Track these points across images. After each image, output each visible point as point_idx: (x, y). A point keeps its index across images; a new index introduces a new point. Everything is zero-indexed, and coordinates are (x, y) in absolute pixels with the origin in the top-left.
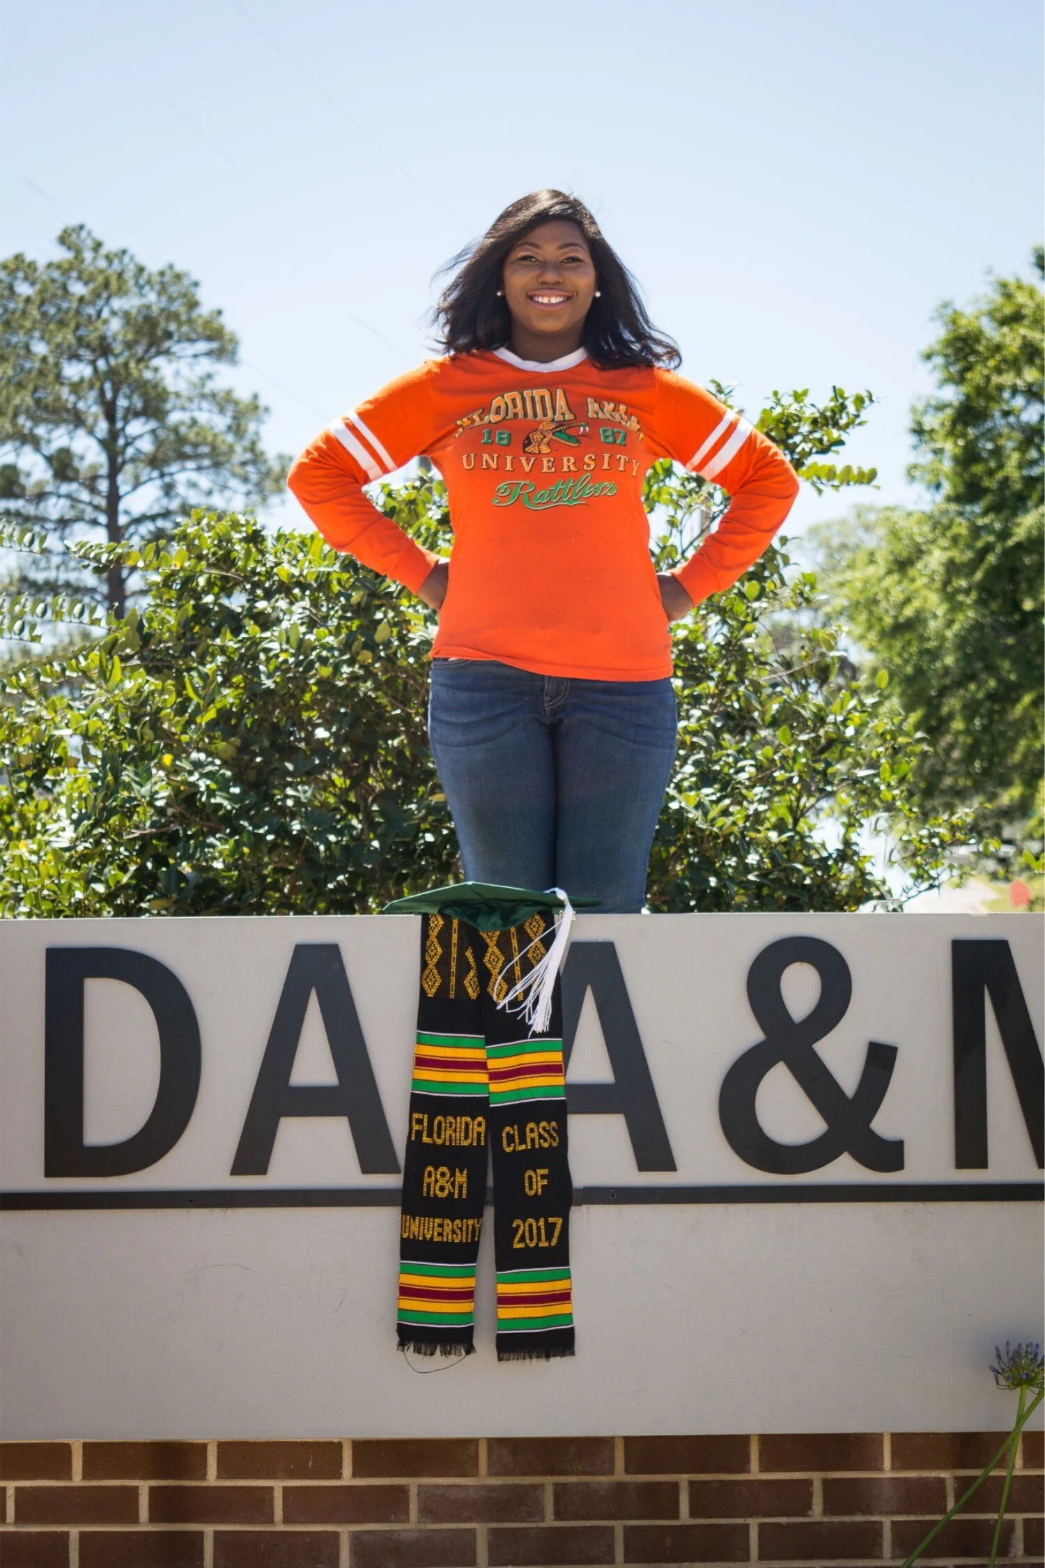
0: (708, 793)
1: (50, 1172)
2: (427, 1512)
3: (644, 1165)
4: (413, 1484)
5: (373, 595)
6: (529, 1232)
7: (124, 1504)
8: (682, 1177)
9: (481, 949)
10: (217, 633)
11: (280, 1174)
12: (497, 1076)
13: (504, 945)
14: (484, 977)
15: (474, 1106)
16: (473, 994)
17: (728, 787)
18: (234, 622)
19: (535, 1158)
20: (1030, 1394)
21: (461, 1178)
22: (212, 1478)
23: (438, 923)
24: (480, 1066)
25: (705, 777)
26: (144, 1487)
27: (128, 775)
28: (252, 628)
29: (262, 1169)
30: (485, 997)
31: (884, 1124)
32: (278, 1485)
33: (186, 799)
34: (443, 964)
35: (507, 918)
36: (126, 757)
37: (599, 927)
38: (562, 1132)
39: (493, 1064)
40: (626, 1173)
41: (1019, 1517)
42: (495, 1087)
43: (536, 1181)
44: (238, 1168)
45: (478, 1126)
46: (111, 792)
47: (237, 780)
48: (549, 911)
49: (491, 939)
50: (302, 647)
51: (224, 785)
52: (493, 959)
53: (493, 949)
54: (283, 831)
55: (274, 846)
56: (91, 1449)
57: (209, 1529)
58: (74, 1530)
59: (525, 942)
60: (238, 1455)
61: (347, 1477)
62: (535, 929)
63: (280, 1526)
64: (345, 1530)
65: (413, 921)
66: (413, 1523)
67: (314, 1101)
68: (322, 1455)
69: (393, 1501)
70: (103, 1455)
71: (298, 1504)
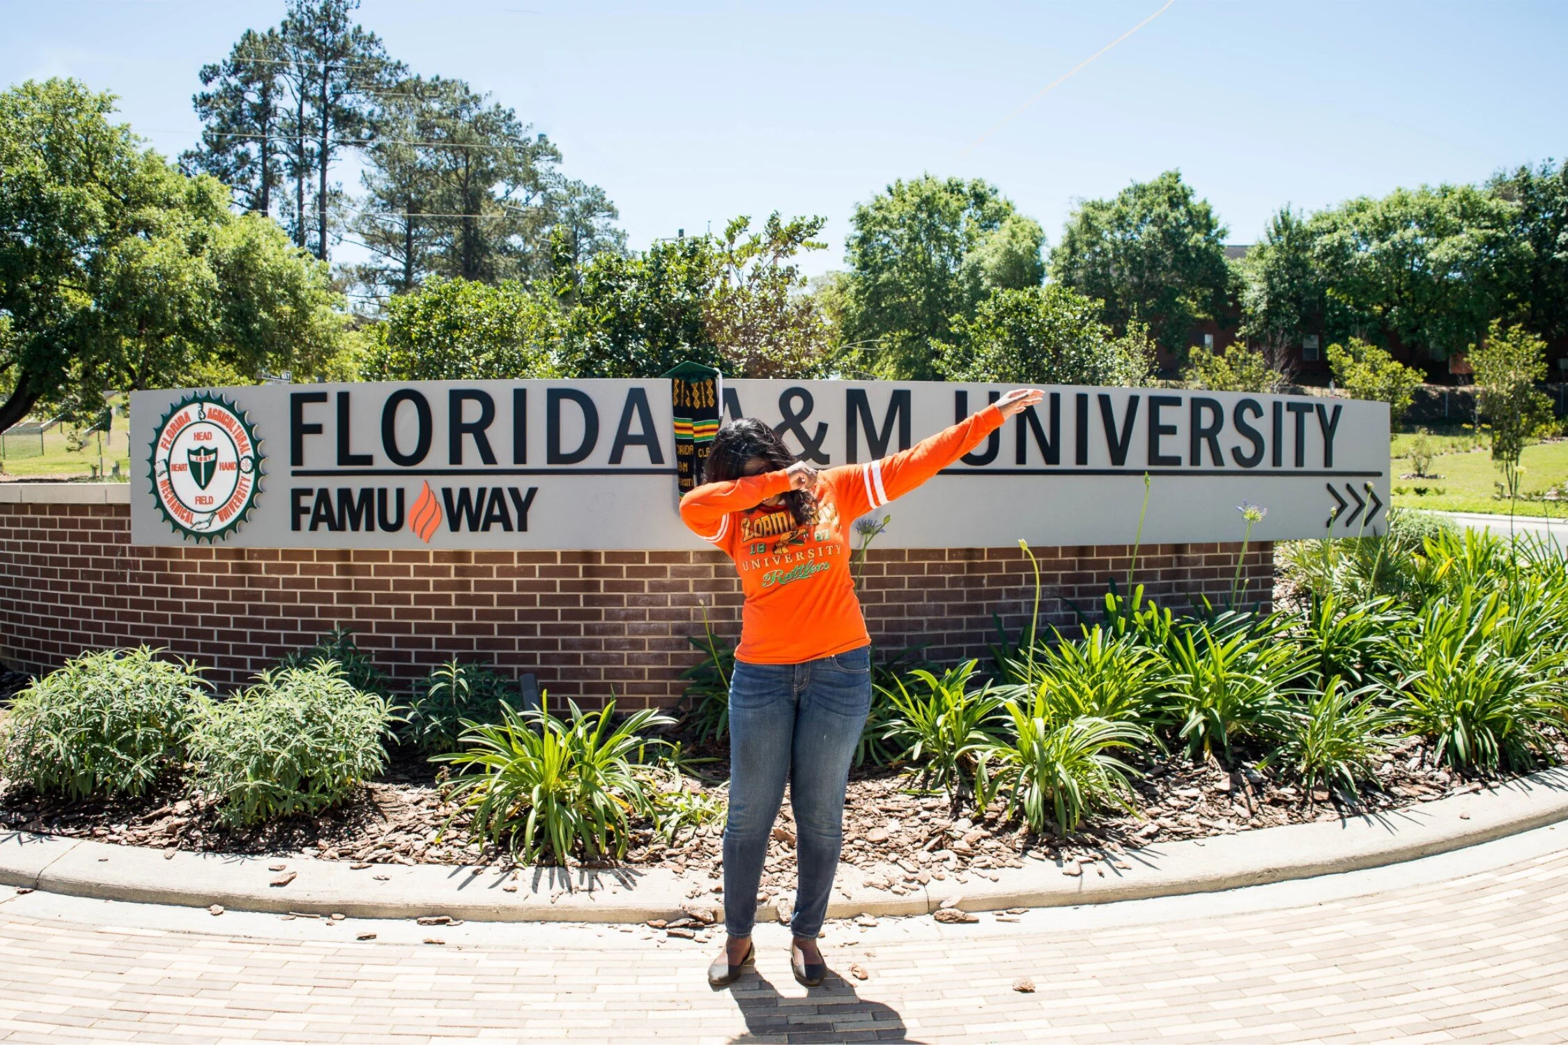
0: (770, 348)
1: (549, 462)
2: (673, 574)
4: (668, 566)
7: (574, 572)
9: (691, 390)
10: (606, 292)
11: (625, 463)
12: (696, 432)
13: (699, 389)
14: (692, 399)
15: (690, 442)
16: (689, 405)
17: (777, 346)
18: (611, 289)
20: (869, 536)
21: (685, 465)
22: (603, 563)
23: (677, 381)
24: (691, 429)
25: (770, 342)
26: (581, 566)
27: (576, 339)
28: (617, 291)
29: (618, 461)
30: (692, 406)
31: (823, 449)
32: (624, 566)
33: (596, 348)
34: (679, 396)
35: (700, 380)
36: (575, 333)
37: (732, 383)
39: (696, 428)
41: (865, 577)
42: (696, 436)
44: (610, 462)
45: (691, 448)
46: (571, 345)
47: (613, 341)
48: (714, 376)
49: (695, 386)
50: (635, 297)
51: (608, 343)
52: (696, 394)
53: (695, 390)
54: (628, 358)
56: (563, 554)
57: (602, 580)
58: (558, 580)
59: (706, 388)
60: (611, 556)
61: (647, 563)
62: (709, 383)
63: (625, 579)
64: (646, 580)
65: (670, 381)
66: (668, 579)
67: (636, 440)
68: (639, 556)
69: (662, 571)
70: (567, 556)
71: (631, 572)
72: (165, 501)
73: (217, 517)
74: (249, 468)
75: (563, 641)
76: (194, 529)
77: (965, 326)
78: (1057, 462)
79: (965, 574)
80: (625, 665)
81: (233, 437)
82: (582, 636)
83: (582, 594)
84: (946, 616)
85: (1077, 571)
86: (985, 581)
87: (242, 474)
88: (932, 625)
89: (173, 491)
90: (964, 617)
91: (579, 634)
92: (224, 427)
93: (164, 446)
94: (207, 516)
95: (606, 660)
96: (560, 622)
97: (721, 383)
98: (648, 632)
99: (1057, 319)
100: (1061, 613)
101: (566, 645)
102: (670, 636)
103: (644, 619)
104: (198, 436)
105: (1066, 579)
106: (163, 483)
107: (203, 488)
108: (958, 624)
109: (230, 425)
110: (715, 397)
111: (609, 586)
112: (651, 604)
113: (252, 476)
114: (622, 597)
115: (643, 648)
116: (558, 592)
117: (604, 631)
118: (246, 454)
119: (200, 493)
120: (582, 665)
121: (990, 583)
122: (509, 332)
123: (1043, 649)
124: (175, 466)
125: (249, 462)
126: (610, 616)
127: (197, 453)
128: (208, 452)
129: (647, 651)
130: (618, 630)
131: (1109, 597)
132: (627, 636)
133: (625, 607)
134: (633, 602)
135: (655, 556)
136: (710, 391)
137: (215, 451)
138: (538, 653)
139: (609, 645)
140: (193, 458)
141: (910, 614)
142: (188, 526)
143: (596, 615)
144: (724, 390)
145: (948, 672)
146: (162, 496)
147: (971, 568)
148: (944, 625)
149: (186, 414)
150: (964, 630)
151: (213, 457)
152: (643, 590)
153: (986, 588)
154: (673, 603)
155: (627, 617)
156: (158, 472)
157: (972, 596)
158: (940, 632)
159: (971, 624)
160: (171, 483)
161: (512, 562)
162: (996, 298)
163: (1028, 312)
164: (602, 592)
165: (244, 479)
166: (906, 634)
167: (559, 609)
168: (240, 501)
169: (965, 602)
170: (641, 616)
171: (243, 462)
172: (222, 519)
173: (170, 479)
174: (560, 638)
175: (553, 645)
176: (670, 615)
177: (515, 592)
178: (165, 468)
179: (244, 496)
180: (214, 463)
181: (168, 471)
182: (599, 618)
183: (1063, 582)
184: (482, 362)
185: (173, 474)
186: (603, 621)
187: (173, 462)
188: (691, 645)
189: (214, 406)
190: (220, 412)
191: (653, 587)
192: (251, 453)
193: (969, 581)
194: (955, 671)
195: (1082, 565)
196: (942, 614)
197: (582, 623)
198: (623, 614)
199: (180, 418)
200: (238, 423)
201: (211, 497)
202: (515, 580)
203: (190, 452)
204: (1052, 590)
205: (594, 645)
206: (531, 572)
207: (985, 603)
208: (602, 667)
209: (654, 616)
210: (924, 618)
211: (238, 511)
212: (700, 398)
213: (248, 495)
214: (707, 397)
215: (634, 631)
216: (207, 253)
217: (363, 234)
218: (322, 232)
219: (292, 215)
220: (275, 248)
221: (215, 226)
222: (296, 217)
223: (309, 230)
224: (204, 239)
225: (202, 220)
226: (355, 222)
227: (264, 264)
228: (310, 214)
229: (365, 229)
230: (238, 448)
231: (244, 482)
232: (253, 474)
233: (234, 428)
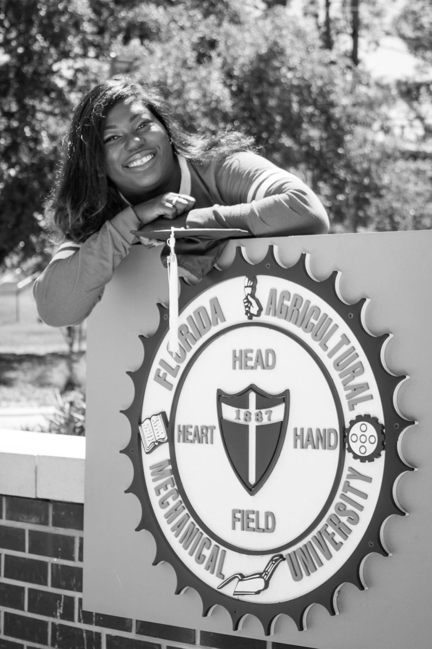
72: (160, 514)
73: (284, 567)
74: (371, 449)
76: (229, 591)
81: (329, 364)
89: (181, 491)
92: (307, 337)
93: (161, 380)
94: (261, 562)
104: (241, 359)
106: (158, 469)
107: (252, 489)
109: (321, 335)
113: (377, 469)
118: (362, 409)
124: (185, 430)
125: (371, 430)
127: (239, 399)
128: (266, 399)
137: (284, 397)
140: (230, 412)
142: (212, 580)
146: (155, 500)
149: (215, 303)
151: (278, 412)
156: (147, 442)
160: (175, 471)
165: (355, 474)
168: (345, 533)
171: (356, 429)
172: (297, 575)
173: (173, 461)
178: (162, 433)
179: (355, 519)
180: (282, 426)
181: (171, 440)
185: (179, 446)
187: (180, 421)
189: (282, 284)
190: (298, 299)
192: (375, 407)
199: (200, 312)
200: (344, 328)
201: (269, 515)
203: (222, 397)
211: (340, 558)
213: (366, 517)
216: (217, 61)
217: (403, 37)
218: (355, 36)
219: (316, 16)
220: (303, 54)
221: (226, 25)
222: (322, 18)
223: (338, 33)
224: (213, 44)
225: (212, 18)
226: (396, 23)
227: (290, 75)
228: (339, 15)
229: (409, 31)
230: (342, 394)
231: (355, 483)
232: (380, 463)
233: (332, 343)
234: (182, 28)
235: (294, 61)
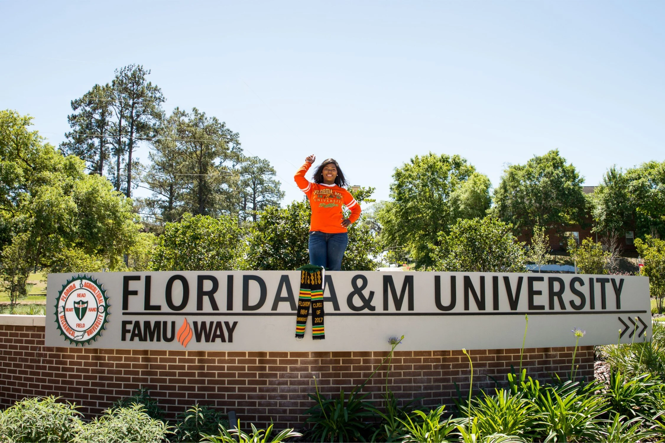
1: (243, 310)
2: (301, 363)
3: (335, 310)
4: (299, 359)
5: (295, 219)
6: (317, 320)
7: (254, 362)
8: (342, 311)
9: (310, 276)
10: (270, 225)
11: (279, 311)
12: (312, 296)
13: (314, 275)
14: (311, 280)
15: (309, 300)
16: (309, 283)
18: (274, 224)
19: (318, 309)
20: (394, 345)
21: (306, 311)
22: (268, 358)
23: (304, 272)
24: (310, 294)
26: (257, 359)
27: (256, 248)
28: (276, 225)
29: (276, 310)
30: (311, 283)
31: (372, 304)
32: (278, 359)
33: (265, 252)
34: (304, 278)
35: (314, 271)
36: (256, 245)
37: (329, 273)
38: (323, 305)
39: (312, 294)
40: (332, 311)
41: (393, 365)
42: (312, 297)
43: (318, 312)
44: (273, 309)
45: (309, 304)
46: (253, 250)
47: (273, 248)
48: (321, 270)
49: (312, 274)
50: (284, 228)
51: (271, 249)
52: (312, 278)
53: (312, 276)
54: (280, 257)
55: (279, 259)
56: (249, 353)
57: (267, 366)
58: (246, 366)
59: (317, 275)
60: (272, 354)
61: (289, 358)
62: (319, 273)
63: (278, 365)
64: (288, 366)
65: (300, 272)
66: (299, 365)
67: (284, 299)
68: (285, 354)
69: (296, 362)
70: (251, 354)
71: (281, 362)
72: (62, 325)
73: (86, 334)
74: (103, 311)
75: (248, 395)
76: (75, 339)
77: (445, 237)
78: (484, 309)
79: (441, 363)
80: (278, 407)
81: (95, 296)
82: (258, 393)
83: (258, 373)
84: (432, 384)
85: (496, 361)
86: (451, 367)
87: (99, 313)
88: (426, 388)
89: (66, 321)
90: (441, 384)
91: (256, 391)
92: (92, 291)
93: (63, 300)
94: (82, 333)
95: (269, 404)
96: (247, 386)
97: (324, 273)
98: (289, 391)
99: (489, 234)
100: (489, 382)
101: (250, 397)
102: (300, 393)
103: (287, 385)
104: (79, 295)
105: (490, 365)
106: (61, 317)
107: (80, 320)
108: (438, 387)
109: (94, 291)
110: (321, 279)
111: (271, 369)
112: (290, 377)
113: (104, 315)
114: (277, 374)
115: (286, 398)
116: (246, 371)
117: (268, 390)
118: (101, 304)
119: (78, 322)
120: (257, 407)
121: (453, 368)
122: (223, 240)
123: (477, 400)
124: (67, 309)
125: (103, 308)
126: (271, 383)
127: (78, 303)
128: (83, 303)
129: (288, 400)
130: (275, 390)
131: (510, 375)
132: (279, 393)
133: (278, 379)
134: (282, 376)
135: (293, 354)
136: (319, 277)
137: (87, 302)
138: (236, 401)
139: (271, 397)
140: (76, 305)
141: (415, 383)
142: (72, 337)
143: (264, 383)
144: (325, 276)
145: (432, 411)
146: (61, 323)
147: (444, 360)
148: (431, 388)
149: (74, 285)
150: (441, 391)
151: (86, 305)
152: (287, 371)
153: (451, 370)
154: (301, 377)
155: (280, 384)
156: (59, 312)
157: (445, 373)
158: (429, 391)
159: (445, 387)
160: (65, 317)
161: (225, 357)
162: (459, 223)
163: (476, 230)
164: (267, 372)
165: (100, 316)
166: (413, 392)
167: (247, 379)
168: (98, 326)
169: (441, 377)
170: (286, 383)
171: (100, 308)
172: (89, 335)
173: (65, 315)
174: (247, 393)
175: (243, 397)
176: (300, 383)
177: (226, 371)
178: (62, 310)
179: (100, 324)
180: (86, 308)
181: (64, 311)
182: (266, 384)
183: (489, 367)
184: (210, 255)
185: (66, 313)
186: (267, 386)
187: (66, 307)
188: (310, 398)
189: (87, 281)
190: (90, 284)
191: (292, 369)
192: (104, 304)
193: (443, 367)
194: (435, 411)
195: (499, 358)
196: (430, 382)
197: (258, 386)
198: (277, 382)
199: (71, 286)
200: (98, 289)
201: (84, 324)
202: (226, 365)
203: (75, 303)
204: (484, 370)
205: (263, 397)
206: (233, 361)
207: (451, 377)
208: (267, 408)
209: (292, 383)
210: (422, 385)
211: (97, 331)
212: (314, 280)
213: (102, 323)
214: (317, 279)
215: (282, 391)
216: (73, 194)
217: (149, 183)
218: (129, 182)
219: (114, 174)
220: (106, 191)
221: (77, 181)
222: (116, 175)
223: (122, 181)
224: (71, 187)
225: (71, 177)
226: (145, 177)
227: (101, 199)
228: (123, 173)
229: (150, 180)
230: (98, 301)
231: (100, 317)
232: (104, 313)
233: (96, 292)
234: (60, 180)
235: (103, 194)
